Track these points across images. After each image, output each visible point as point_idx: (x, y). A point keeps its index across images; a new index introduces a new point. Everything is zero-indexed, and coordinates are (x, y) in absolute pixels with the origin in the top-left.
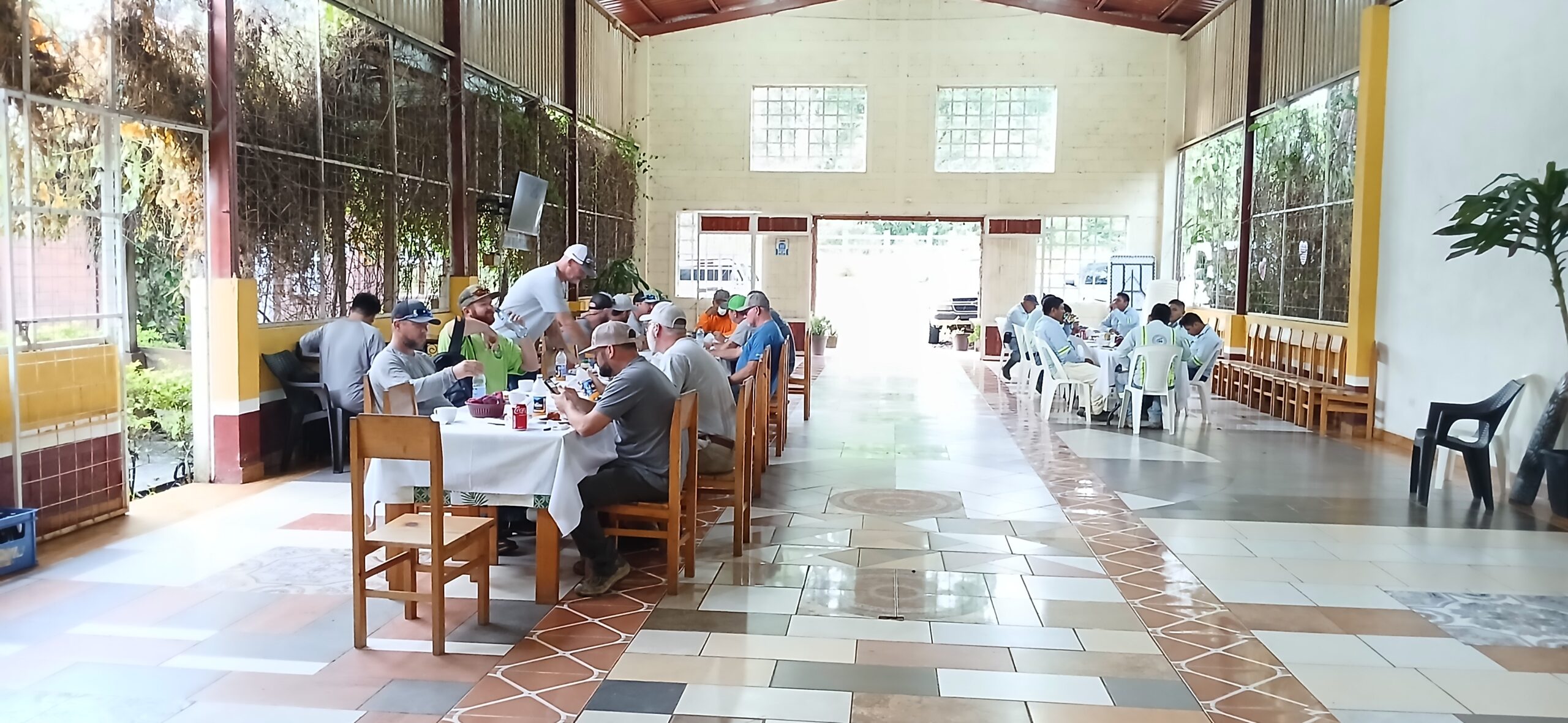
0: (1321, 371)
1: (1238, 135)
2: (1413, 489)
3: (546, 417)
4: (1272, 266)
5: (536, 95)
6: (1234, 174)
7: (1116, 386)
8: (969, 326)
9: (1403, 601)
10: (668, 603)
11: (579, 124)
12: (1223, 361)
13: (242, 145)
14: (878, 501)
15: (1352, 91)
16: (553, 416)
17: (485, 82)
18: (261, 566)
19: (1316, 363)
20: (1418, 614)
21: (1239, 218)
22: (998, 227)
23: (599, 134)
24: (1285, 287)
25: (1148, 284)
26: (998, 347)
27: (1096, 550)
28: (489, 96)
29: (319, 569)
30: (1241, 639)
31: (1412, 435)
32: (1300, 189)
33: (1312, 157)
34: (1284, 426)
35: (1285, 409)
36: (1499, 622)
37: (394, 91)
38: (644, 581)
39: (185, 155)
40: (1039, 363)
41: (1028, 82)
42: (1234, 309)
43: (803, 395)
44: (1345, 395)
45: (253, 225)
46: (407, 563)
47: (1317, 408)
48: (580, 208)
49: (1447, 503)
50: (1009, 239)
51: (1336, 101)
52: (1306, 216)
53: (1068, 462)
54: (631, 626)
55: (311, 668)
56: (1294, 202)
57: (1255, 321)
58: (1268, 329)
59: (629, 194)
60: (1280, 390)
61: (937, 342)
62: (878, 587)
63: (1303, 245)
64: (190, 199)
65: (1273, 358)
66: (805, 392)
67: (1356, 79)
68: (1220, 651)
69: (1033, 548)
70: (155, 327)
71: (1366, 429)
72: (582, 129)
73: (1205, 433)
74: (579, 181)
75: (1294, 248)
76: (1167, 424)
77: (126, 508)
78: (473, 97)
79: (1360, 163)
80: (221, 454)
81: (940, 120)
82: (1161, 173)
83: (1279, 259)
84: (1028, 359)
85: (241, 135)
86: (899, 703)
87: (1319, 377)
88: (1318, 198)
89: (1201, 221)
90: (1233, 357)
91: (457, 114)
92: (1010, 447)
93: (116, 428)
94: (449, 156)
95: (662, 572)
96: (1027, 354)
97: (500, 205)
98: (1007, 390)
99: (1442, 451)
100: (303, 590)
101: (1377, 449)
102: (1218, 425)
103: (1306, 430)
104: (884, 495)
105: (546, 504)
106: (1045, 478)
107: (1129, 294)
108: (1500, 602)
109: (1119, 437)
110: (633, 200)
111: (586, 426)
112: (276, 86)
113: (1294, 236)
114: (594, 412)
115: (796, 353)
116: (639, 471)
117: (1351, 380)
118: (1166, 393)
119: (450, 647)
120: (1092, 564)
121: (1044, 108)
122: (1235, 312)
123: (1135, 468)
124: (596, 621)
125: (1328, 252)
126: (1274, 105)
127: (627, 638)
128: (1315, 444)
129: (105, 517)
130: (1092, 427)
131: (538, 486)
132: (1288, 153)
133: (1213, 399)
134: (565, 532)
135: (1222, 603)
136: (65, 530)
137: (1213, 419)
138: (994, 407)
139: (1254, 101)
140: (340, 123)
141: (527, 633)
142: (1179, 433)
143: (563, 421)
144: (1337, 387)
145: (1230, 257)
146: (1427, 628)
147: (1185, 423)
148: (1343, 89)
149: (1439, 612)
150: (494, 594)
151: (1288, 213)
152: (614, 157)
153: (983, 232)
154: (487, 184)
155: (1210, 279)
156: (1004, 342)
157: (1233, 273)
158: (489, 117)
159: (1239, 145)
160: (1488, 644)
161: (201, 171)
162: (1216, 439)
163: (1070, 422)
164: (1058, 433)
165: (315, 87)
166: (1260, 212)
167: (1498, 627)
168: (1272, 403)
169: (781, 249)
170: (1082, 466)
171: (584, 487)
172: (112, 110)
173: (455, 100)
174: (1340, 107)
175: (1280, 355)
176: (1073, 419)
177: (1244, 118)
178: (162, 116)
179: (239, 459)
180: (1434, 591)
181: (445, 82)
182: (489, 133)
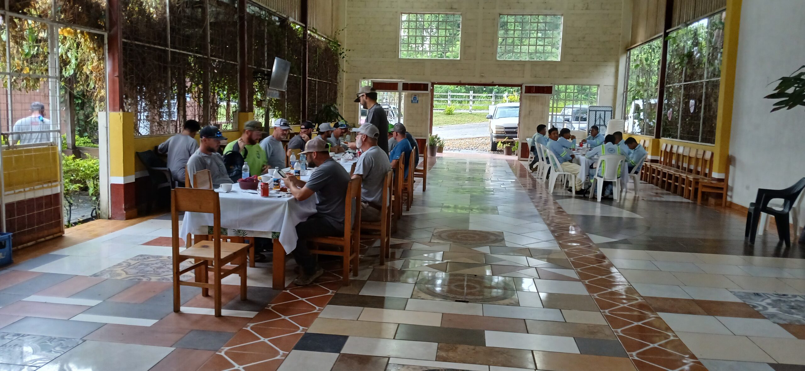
0: (699, 169)
1: (658, 43)
2: (747, 235)
3: (279, 189)
4: (675, 113)
5: (285, 16)
6: (656, 63)
7: (589, 176)
8: (513, 142)
9: (740, 297)
10: (344, 291)
11: (309, 32)
12: (647, 163)
13: (125, 40)
14: (459, 236)
15: (721, 19)
16: (284, 190)
17: (258, 9)
18: (129, 265)
19: (697, 165)
20: (748, 305)
21: (658, 87)
22: (529, 90)
23: (319, 38)
24: (682, 124)
25: (608, 122)
26: (527, 154)
27: (576, 265)
28: (260, 16)
29: (160, 268)
30: (651, 317)
31: (748, 206)
32: (691, 71)
33: (699, 54)
34: (678, 199)
35: (679, 190)
36: (793, 311)
37: (209, 13)
38: (331, 278)
39: (95, 46)
40: (548, 163)
41: (548, 12)
42: (653, 136)
43: (422, 179)
44: (711, 183)
45: (131, 84)
46: (203, 267)
47: (696, 190)
48: (308, 77)
49: (764, 243)
50: (535, 96)
51: (712, 25)
52: (694, 86)
53: (562, 217)
54: (321, 303)
55: (149, 323)
56: (688, 79)
57: (665, 143)
58: (672, 147)
59: (335, 69)
60: (677, 179)
61: (496, 150)
62: (456, 284)
63: (692, 102)
64: (98, 70)
65: (673, 162)
66: (424, 177)
67: (724, 14)
68: (640, 323)
69: (540, 263)
70: (87, 136)
71: (722, 201)
72: (310, 35)
73: (636, 202)
74: (308, 62)
75: (687, 104)
76: (616, 196)
77: (63, 232)
78: (252, 17)
79: (725, 59)
80: (114, 203)
81: (501, 32)
82: (617, 62)
83: (679, 110)
84: (543, 160)
85: (125, 36)
86: (463, 350)
87: (698, 173)
88: (701, 77)
89: (638, 88)
90: (652, 161)
91: (242, 26)
92: (531, 208)
93: (58, 190)
94: (238, 48)
95: (341, 273)
96: (542, 158)
97: (265, 75)
98: (530, 176)
99: (763, 215)
100: (150, 279)
101: (727, 211)
102: (643, 197)
103: (690, 201)
104: (462, 233)
105: (278, 237)
106: (549, 225)
107: (598, 127)
108: (793, 299)
109: (590, 204)
110: (337, 73)
111: (301, 195)
112: (144, 10)
113: (688, 97)
114: (305, 188)
115: (419, 155)
116: (328, 219)
117: (715, 175)
118: (616, 180)
119: (224, 312)
120: (572, 273)
121: (556, 27)
122: (654, 137)
123: (597, 220)
124: (304, 299)
125: (705, 106)
126: (680, 26)
127: (319, 310)
128: (694, 209)
129: (51, 237)
130: (576, 197)
131: (274, 227)
132: (686, 52)
133: (641, 183)
134: (288, 252)
135: (642, 297)
136: (29, 244)
137: (640, 194)
138: (524, 186)
139: (669, 24)
140: (179, 30)
141: (266, 305)
142: (622, 201)
143: (289, 192)
144: (708, 178)
145: (653, 107)
146: (753, 313)
147: (625, 196)
148: (716, 18)
149: (760, 304)
150: (249, 283)
151: (685, 85)
152: (327, 50)
153: (521, 93)
154: (260, 64)
155: (641, 119)
156: (531, 151)
157: (653, 116)
158: (260, 28)
159: (660, 48)
160: (786, 323)
161: (103, 54)
162: (642, 204)
163: (564, 195)
164: (557, 201)
165: (166, 11)
166: (669, 84)
167: (792, 314)
168: (672, 186)
169: (414, 100)
170: (569, 219)
171: (299, 228)
172: (54, 21)
173: (242, 18)
174: (714, 28)
175: (678, 161)
176: (566, 193)
177: (662, 33)
178: (82, 24)
179: (123, 207)
180: (756, 292)
181: (236, 8)
182: (260, 36)
